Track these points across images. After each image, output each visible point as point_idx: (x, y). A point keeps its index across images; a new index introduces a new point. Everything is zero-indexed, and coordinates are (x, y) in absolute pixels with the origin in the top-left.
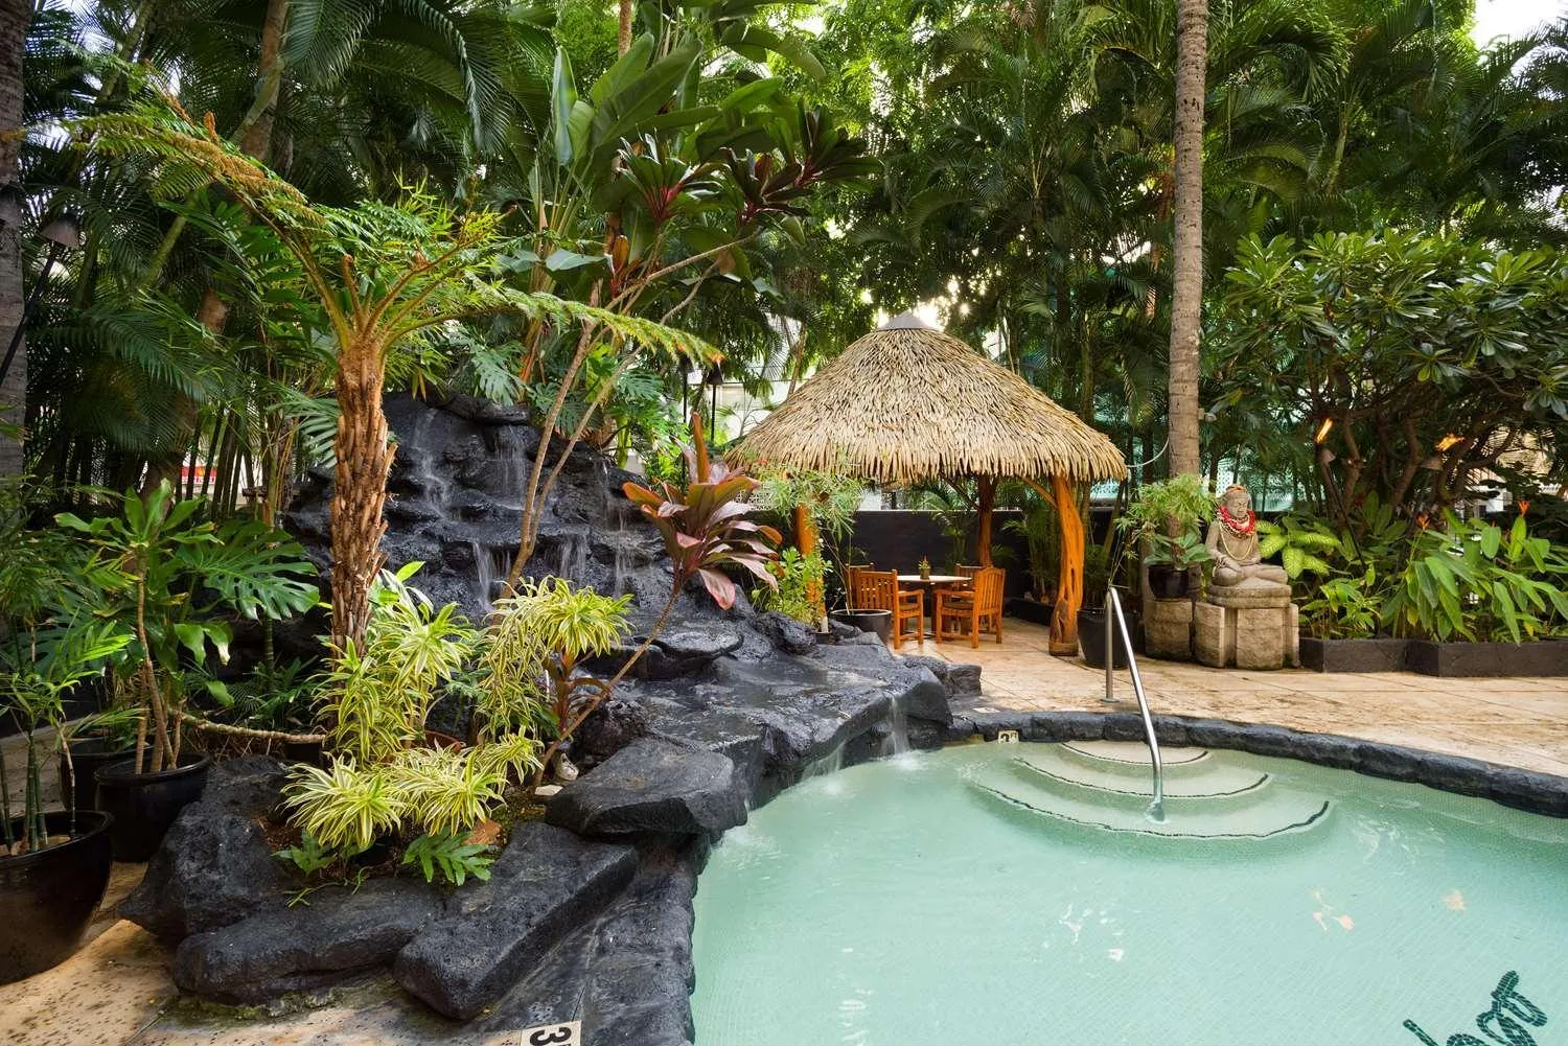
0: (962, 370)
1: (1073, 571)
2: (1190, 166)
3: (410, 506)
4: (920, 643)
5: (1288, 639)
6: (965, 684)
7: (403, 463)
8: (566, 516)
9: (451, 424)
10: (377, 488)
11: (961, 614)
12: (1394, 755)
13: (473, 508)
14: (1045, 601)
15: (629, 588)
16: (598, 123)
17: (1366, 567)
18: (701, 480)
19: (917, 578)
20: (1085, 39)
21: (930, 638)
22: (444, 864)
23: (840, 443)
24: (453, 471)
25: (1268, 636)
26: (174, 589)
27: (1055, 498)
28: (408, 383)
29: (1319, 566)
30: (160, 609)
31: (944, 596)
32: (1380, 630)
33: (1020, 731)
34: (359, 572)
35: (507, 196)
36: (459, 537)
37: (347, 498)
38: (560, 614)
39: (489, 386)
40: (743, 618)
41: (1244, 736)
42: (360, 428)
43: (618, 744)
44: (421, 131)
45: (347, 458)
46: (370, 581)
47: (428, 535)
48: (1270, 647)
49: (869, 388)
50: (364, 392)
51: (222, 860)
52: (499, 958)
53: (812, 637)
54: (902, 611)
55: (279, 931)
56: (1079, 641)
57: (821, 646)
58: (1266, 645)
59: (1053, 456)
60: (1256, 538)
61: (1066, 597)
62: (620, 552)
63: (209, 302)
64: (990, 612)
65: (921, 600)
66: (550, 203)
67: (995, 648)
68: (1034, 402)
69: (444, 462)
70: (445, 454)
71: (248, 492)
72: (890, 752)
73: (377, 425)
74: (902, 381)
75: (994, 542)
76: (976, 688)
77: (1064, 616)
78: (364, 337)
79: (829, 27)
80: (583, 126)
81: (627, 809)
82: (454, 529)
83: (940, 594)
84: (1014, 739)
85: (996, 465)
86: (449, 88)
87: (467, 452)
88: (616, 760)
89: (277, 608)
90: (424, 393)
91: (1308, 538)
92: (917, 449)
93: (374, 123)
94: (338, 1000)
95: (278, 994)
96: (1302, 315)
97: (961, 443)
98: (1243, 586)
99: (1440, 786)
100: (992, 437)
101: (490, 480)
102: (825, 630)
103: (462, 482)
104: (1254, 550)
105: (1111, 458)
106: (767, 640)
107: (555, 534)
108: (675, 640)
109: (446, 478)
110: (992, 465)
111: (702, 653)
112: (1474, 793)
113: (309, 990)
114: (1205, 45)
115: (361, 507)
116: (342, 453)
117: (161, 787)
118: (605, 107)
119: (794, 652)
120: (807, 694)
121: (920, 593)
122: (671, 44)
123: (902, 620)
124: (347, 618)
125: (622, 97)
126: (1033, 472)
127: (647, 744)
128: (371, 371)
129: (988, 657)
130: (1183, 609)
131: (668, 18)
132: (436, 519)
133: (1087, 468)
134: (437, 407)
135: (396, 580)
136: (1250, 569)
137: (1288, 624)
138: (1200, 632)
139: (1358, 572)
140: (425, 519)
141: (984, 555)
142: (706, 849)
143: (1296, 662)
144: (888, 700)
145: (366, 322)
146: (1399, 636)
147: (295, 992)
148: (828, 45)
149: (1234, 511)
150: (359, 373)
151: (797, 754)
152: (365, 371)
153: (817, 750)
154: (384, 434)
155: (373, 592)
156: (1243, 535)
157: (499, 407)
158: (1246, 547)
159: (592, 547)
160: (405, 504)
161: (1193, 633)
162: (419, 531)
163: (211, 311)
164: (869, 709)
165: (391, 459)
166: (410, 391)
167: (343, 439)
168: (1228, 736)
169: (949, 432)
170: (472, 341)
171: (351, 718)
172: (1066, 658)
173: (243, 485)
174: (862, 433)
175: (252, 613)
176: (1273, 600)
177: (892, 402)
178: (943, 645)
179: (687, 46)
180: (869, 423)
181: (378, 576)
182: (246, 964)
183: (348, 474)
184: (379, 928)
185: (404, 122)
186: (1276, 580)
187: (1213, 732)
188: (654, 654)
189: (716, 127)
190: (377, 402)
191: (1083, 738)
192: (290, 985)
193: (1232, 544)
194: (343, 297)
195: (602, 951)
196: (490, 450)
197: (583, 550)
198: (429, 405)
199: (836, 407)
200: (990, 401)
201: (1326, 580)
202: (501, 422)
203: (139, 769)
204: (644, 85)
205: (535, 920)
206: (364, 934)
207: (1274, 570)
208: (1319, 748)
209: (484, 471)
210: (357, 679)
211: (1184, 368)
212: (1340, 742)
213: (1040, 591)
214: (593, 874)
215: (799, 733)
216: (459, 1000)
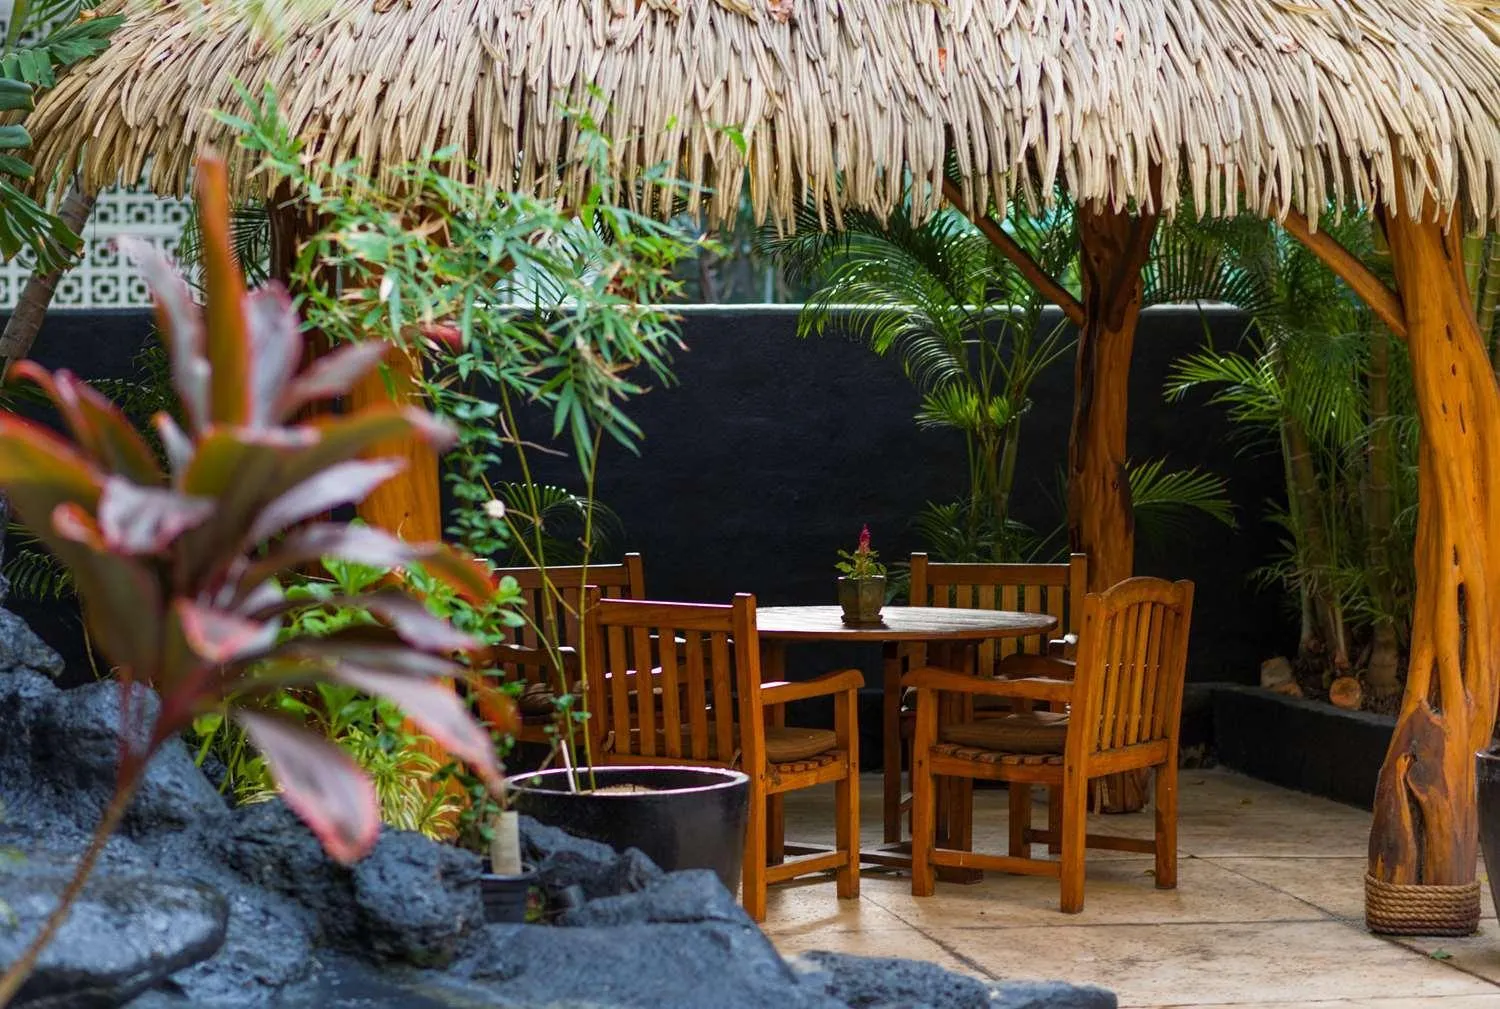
1: (1462, 591)
4: (848, 895)
11: (1013, 770)
14: (1346, 698)
19: (825, 619)
21: (882, 869)
23: (536, 76)
27: (1398, 298)
31: (942, 696)
40: (177, 823)
53: (469, 897)
54: (775, 765)
56: (1482, 876)
57: (502, 933)
59: (1394, 138)
61: (1437, 700)
64: (1132, 759)
65: (849, 715)
67: (1155, 911)
75: (1140, 448)
77: (1427, 772)
83: (924, 685)
85: (1172, 171)
92: (853, 106)
97: (1032, 77)
100: (1155, 58)
102: (510, 864)
106: (285, 911)
110: (1155, 171)
119: (401, 957)
121: (846, 685)
123: (770, 799)
126: (1316, 203)
129: (1129, 949)
169: (981, 35)
172: (1432, 945)
174: (626, 29)
178: (943, 902)
213: (1325, 656)
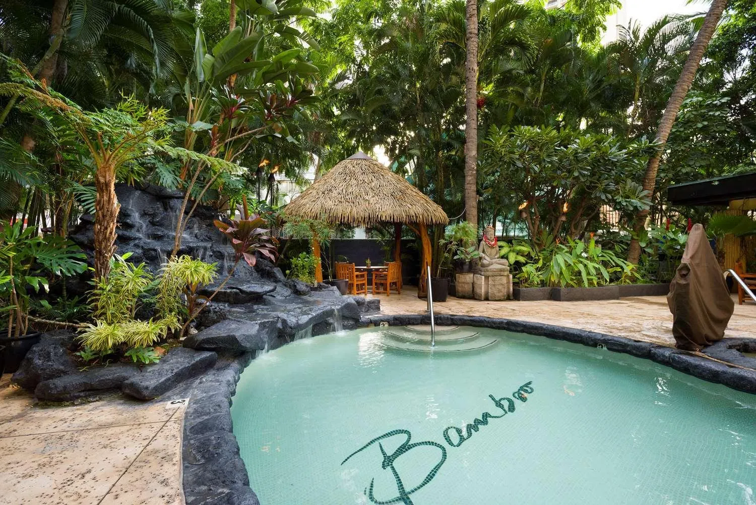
0: (381, 177)
1: (427, 262)
2: (471, 96)
3: (127, 233)
4: (366, 294)
5: (509, 288)
6: (373, 307)
7: (124, 214)
8: (202, 238)
9: (147, 198)
10: (113, 221)
11: (383, 282)
12: (518, 323)
13: (157, 234)
15: (230, 270)
16: (217, 65)
17: (539, 260)
18: (246, 219)
19: (365, 267)
20: (435, 37)
21: (370, 293)
22: (141, 357)
23: (327, 208)
24: (148, 219)
25: (500, 287)
26: (23, 263)
27: (419, 232)
28: (126, 179)
29: (522, 259)
30: (18, 270)
31: (376, 275)
32: (543, 283)
33: (389, 322)
34: (106, 253)
35: (176, 92)
36: (151, 246)
37: (100, 225)
38: (187, 268)
39: (164, 181)
40: (281, 281)
41: (471, 320)
42: (106, 198)
43: (214, 322)
44: (133, 61)
45: (100, 209)
46: (110, 257)
47: (137, 246)
48: (501, 292)
49: (341, 185)
50: (107, 185)
51: (53, 358)
52: (160, 381)
53: (310, 288)
54: (357, 281)
55: (78, 378)
57: (313, 292)
58: (500, 291)
59: (416, 214)
60: (498, 249)
61: (424, 274)
62: (226, 254)
63: (26, 139)
64: (396, 281)
65: (366, 276)
66: (195, 98)
67: (396, 296)
68: (410, 191)
69: (144, 214)
70: (144, 211)
71: (44, 230)
72: (334, 330)
73: (112, 197)
74: (355, 182)
75: (401, 252)
76: (379, 309)
77: (423, 281)
78: (107, 163)
79: (333, 18)
80: (209, 66)
81: (213, 338)
82: (149, 243)
83: (375, 273)
84: (386, 325)
85: (392, 217)
86: (145, 45)
87: (155, 210)
88: (213, 327)
89: (69, 272)
90: (133, 184)
91: (519, 248)
92: (359, 211)
93: (109, 56)
94: (100, 399)
95: (78, 397)
96: (511, 158)
97: (378, 208)
98: (491, 267)
99: (530, 333)
100: (391, 206)
101: (167, 223)
102: (316, 286)
103: (153, 223)
104: (497, 253)
105: (440, 215)
106: (289, 290)
107: (195, 246)
108: (245, 288)
109: (145, 222)
110: (390, 217)
111: (257, 293)
112: (540, 335)
113: (89, 396)
114: (477, 46)
115: (106, 228)
116: (98, 207)
117: (20, 343)
118: (220, 58)
119: (300, 294)
120: (299, 308)
121: (366, 273)
122: (251, 30)
123: (357, 285)
124: (101, 271)
125: (227, 53)
126: (408, 221)
127: (226, 322)
128: (110, 176)
129: (392, 299)
130: (469, 277)
131: (250, 17)
132: (140, 239)
133: (430, 219)
134: (140, 190)
135: (122, 259)
136: (494, 260)
137: (508, 282)
138: (475, 286)
139: (536, 261)
140: (135, 239)
141: (397, 256)
142: (249, 359)
143: (512, 298)
144: (334, 310)
145: (107, 158)
146: (549, 286)
147: (84, 397)
148: (332, 26)
149: (489, 237)
150: (105, 177)
151: (291, 328)
152: (107, 177)
153: (299, 327)
154: (115, 201)
155: (111, 262)
156: (492, 247)
157: (170, 190)
158: (494, 251)
159: (214, 252)
160: (125, 233)
161: (473, 287)
162: (132, 244)
163: (27, 143)
164: (323, 313)
165: (118, 210)
166: (127, 183)
167: (99, 203)
168: (466, 320)
169: (373, 203)
170: (157, 161)
171: (103, 307)
172: (424, 299)
173: (41, 226)
174: (336, 203)
175: (59, 273)
176: (502, 273)
177: (350, 190)
178: (375, 296)
179: (257, 33)
180: (340, 200)
181: (113, 257)
182: (65, 387)
183: (101, 216)
184: (116, 375)
185: (124, 57)
186: (504, 265)
187: (460, 320)
188: (236, 293)
189: (271, 69)
190: (113, 188)
191: (413, 324)
192: (82, 394)
193: (488, 250)
194: (97, 144)
195: (201, 383)
196: (166, 209)
197: (209, 253)
198: (136, 189)
199: (326, 192)
200: (392, 191)
201: (525, 264)
202: (171, 197)
203: (10, 335)
204: (237, 49)
205: (175, 371)
206: (110, 377)
207: (504, 261)
208: (494, 323)
209: (163, 219)
210: (105, 293)
211: (470, 178)
212: (502, 320)
214: (198, 359)
215: (292, 320)
216: (146, 393)
